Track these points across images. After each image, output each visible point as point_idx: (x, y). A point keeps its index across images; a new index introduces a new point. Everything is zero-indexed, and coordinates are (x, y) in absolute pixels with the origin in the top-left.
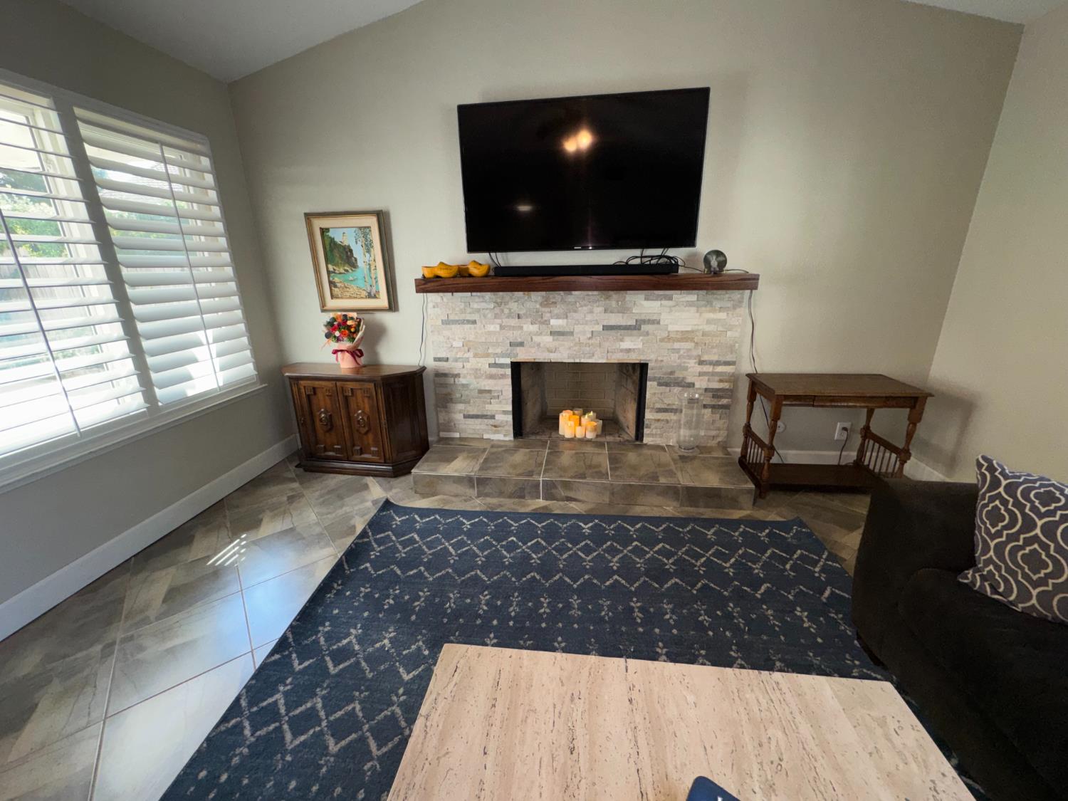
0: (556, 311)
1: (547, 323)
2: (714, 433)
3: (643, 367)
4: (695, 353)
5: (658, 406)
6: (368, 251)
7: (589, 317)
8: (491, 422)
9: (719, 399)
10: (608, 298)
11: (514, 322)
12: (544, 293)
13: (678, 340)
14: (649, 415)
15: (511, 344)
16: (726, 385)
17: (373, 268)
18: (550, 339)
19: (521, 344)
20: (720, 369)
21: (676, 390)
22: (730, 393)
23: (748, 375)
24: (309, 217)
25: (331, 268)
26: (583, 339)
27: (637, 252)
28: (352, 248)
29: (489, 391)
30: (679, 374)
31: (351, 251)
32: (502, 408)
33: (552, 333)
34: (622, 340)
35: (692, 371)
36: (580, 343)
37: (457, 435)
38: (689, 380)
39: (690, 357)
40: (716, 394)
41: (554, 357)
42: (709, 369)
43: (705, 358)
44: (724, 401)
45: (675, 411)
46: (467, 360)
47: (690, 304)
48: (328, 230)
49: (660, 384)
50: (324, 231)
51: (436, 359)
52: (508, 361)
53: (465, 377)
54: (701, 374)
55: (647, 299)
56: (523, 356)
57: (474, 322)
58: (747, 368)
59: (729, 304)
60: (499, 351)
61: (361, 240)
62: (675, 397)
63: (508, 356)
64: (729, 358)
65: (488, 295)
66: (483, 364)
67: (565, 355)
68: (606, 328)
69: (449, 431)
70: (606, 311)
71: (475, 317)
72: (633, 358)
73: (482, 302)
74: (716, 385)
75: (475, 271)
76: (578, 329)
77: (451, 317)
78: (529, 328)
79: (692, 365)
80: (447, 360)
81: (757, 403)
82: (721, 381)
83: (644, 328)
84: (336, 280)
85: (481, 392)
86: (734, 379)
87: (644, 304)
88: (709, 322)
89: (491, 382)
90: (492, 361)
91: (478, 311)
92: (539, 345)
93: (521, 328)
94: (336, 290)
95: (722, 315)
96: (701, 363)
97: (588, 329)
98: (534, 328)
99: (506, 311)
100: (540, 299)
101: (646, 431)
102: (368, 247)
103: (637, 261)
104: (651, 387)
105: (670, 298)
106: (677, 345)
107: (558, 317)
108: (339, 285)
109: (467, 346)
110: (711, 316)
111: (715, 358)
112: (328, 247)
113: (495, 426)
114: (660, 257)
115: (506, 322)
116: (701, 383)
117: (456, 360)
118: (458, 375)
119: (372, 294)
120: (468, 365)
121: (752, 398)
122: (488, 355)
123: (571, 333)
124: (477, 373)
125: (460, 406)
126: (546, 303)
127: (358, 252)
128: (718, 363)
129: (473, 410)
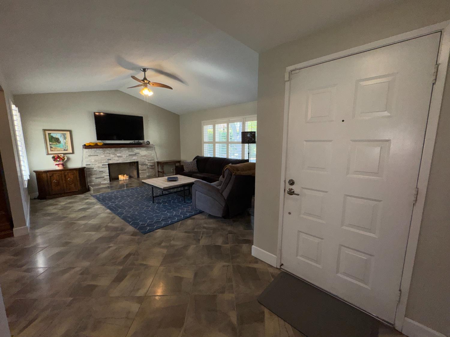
0: (118, 152)
1: (116, 155)
2: (153, 173)
3: (137, 162)
4: (147, 159)
5: (142, 169)
6: (65, 139)
7: (125, 153)
8: (104, 178)
9: (152, 167)
10: (129, 149)
11: (108, 155)
12: (115, 149)
13: (144, 157)
14: (140, 172)
15: (108, 160)
16: (153, 164)
17: (66, 143)
18: (117, 158)
19: (110, 160)
20: (151, 161)
21: (145, 166)
22: (154, 165)
23: (157, 162)
24: (45, 130)
25: (51, 143)
26: (125, 158)
27: (134, 141)
28: (59, 138)
29: (102, 171)
30: (145, 163)
31: (59, 139)
32: (106, 175)
33: (118, 157)
34: (133, 157)
35: (147, 162)
36: (124, 159)
37: (93, 184)
38: (147, 164)
39: (146, 160)
40: (152, 166)
41: (118, 162)
42: (150, 161)
43: (149, 159)
44: (153, 167)
45: (145, 170)
46: (96, 164)
47: (145, 150)
48: (50, 134)
49: (141, 165)
50: (49, 134)
51: (86, 165)
52: (107, 164)
53: (95, 169)
54: (149, 162)
55: (137, 149)
56: (111, 162)
57: (97, 155)
58: (156, 160)
59: (151, 150)
60: (105, 161)
61: (63, 137)
62: (145, 167)
63: (107, 162)
64: (153, 159)
65: (101, 149)
66: (101, 165)
67: (121, 161)
68: (129, 155)
69: (91, 183)
70: (129, 152)
71: (98, 154)
72: (135, 161)
73: (99, 151)
74: (151, 164)
75: (99, 144)
76: (123, 155)
77: (91, 155)
78: (112, 156)
79: (147, 161)
80: (90, 165)
81: (159, 166)
82: (152, 163)
83: (137, 155)
84: (53, 146)
85: (100, 171)
86: (154, 163)
87: (136, 150)
88: (148, 153)
89: (103, 169)
90: (103, 164)
91: (99, 153)
92: (115, 159)
93: (110, 156)
94: (52, 149)
95: (150, 152)
96: (148, 160)
97: (126, 155)
98: (113, 156)
99: (106, 153)
100: (114, 150)
101: (140, 175)
102: (65, 138)
103: (134, 143)
104: (140, 166)
105: (141, 149)
106: (143, 158)
107: (119, 153)
108: (53, 148)
109: (96, 161)
110: (148, 152)
111: (150, 159)
112: (50, 138)
113: (104, 179)
114: (138, 142)
115: (106, 155)
116: (149, 164)
117: (92, 164)
118: (93, 168)
119: (66, 150)
120: (96, 166)
121: (158, 165)
122: (102, 163)
123: (122, 157)
124: (99, 167)
125: (94, 176)
126: (115, 151)
127: (61, 139)
128: (151, 160)
129: (98, 176)
